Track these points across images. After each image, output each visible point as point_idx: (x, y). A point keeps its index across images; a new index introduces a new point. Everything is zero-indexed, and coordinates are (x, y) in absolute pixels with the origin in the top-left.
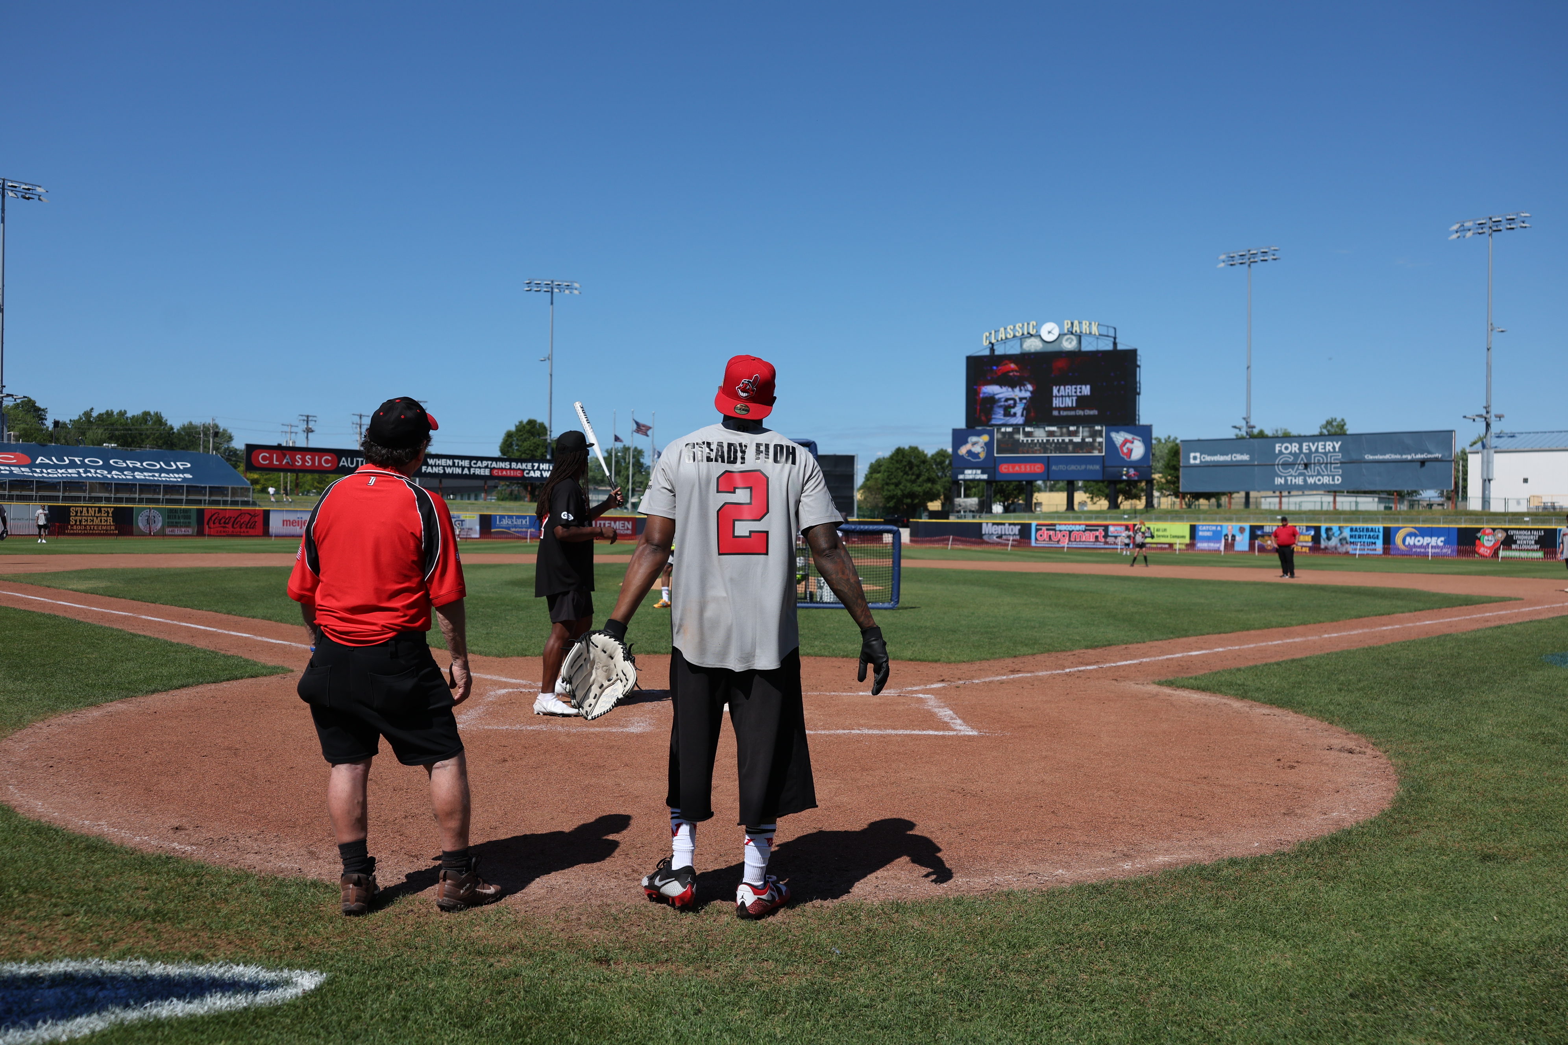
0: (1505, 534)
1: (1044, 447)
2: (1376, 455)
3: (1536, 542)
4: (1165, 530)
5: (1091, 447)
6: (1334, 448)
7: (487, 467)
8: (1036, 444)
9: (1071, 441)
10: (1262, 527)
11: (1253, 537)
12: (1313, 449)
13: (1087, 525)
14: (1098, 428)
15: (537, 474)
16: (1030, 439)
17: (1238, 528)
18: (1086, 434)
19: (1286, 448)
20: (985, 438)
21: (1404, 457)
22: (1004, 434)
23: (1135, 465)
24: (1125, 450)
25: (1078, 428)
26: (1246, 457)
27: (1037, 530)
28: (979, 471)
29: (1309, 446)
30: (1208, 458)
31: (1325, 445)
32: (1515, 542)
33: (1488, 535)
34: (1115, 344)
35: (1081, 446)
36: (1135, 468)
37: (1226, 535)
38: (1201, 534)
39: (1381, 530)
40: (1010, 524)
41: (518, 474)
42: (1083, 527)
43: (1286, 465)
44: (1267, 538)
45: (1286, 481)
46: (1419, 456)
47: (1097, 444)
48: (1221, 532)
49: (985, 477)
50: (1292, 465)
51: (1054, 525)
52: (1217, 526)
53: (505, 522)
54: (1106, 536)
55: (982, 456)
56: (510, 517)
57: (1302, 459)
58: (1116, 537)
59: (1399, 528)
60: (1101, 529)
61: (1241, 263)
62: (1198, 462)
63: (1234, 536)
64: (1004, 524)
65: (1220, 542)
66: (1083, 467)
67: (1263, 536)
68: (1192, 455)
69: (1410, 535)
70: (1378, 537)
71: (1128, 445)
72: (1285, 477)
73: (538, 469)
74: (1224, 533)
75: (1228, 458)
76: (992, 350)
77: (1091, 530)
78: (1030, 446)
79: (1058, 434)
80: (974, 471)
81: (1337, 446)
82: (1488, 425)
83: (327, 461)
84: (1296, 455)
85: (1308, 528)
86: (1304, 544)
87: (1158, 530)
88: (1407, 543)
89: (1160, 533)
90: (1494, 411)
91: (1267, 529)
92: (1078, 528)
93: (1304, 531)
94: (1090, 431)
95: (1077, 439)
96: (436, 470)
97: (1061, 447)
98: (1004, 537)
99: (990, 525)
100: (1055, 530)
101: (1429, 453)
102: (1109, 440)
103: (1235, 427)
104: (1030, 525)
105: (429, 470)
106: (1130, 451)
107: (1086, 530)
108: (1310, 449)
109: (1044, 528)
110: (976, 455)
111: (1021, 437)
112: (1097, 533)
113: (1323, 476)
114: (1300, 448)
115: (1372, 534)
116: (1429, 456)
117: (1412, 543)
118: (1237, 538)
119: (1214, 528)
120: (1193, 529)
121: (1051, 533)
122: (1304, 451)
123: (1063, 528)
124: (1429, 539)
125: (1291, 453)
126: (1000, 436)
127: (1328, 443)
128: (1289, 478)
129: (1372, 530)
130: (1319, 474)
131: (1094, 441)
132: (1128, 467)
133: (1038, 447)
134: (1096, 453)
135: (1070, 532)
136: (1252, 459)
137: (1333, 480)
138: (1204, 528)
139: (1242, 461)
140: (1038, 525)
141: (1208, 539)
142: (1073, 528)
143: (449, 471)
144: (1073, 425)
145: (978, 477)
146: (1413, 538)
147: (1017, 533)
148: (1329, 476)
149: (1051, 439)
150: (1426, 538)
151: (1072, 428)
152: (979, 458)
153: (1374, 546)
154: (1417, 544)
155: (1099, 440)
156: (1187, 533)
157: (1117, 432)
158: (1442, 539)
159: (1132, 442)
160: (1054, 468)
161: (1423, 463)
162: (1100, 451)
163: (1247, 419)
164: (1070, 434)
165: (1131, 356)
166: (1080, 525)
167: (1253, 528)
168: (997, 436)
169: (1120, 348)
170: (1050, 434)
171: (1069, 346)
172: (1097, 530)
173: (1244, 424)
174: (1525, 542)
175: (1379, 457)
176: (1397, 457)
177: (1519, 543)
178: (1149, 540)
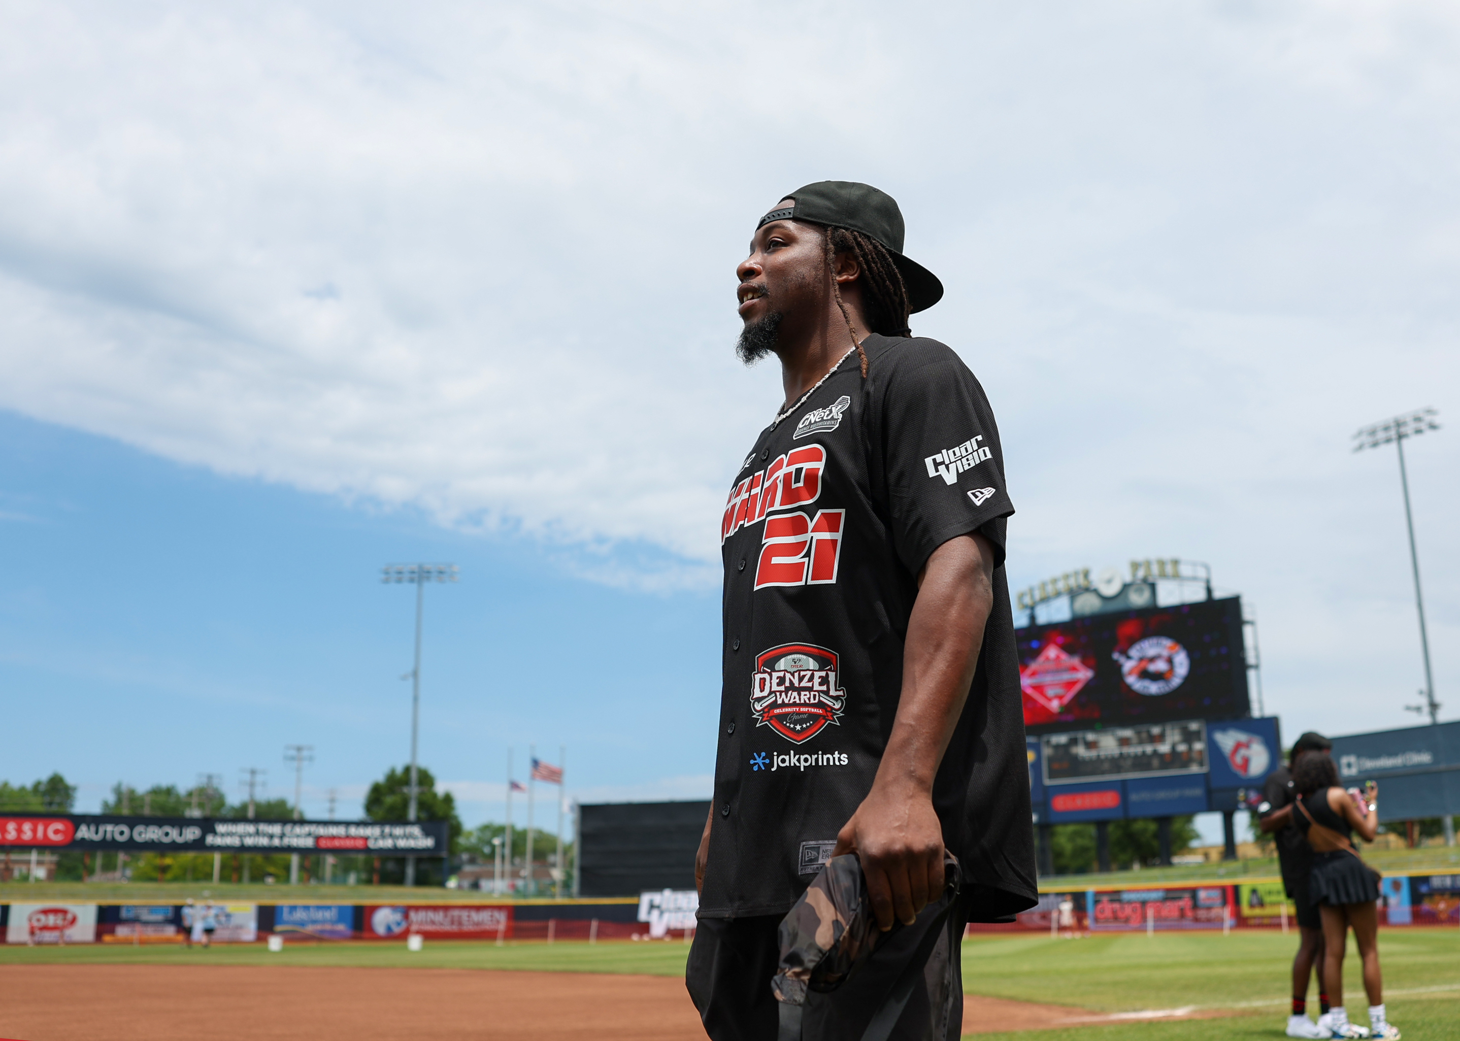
1: (1116, 764)
5: (1186, 760)
7: (309, 835)
8: (1103, 760)
9: (1155, 753)
10: (1428, 880)
11: (1416, 898)
13: (1168, 890)
14: (1194, 726)
15: (388, 843)
16: (1093, 753)
17: (1392, 883)
18: (1177, 737)
20: (1028, 756)
22: (1057, 747)
23: (1255, 784)
24: (1239, 760)
25: (1164, 730)
27: (1094, 901)
30: (1370, 764)
34: (1209, 591)
35: (1174, 760)
40: (1057, 894)
41: (359, 844)
42: (1160, 895)
44: (1437, 898)
47: (1195, 754)
51: (1118, 892)
53: (300, 915)
54: (1195, 906)
56: (306, 908)
58: (1209, 908)
60: (1187, 895)
61: (1386, 440)
62: (1352, 771)
63: (1386, 898)
66: (1177, 792)
67: (1430, 895)
68: (1345, 759)
71: (1243, 752)
73: (391, 835)
75: (1402, 761)
76: (1032, 618)
77: (1172, 898)
78: (1095, 766)
79: (1136, 740)
83: (56, 832)
89: (1273, 899)
92: (1153, 895)
94: (1182, 734)
95: (1164, 748)
96: (228, 841)
97: (1142, 762)
102: (1214, 748)
103: (1408, 708)
104: (1083, 893)
105: (219, 841)
106: (1246, 761)
107: (1165, 898)
109: (1105, 899)
111: (1081, 751)
112: (1181, 903)
118: (1393, 901)
121: (1116, 906)
123: (1133, 897)
126: (1050, 751)
131: (1190, 749)
132: (1246, 789)
133: (1107, 765)
134: (1195, 769)
135: (1142, 902)
136: (1436, 761)
139: (1420, 765)
140: (1095, 893)
142: (1145, 895)
143: (249, 841)
144: (1156, 725)
149: (1125, 749)
151: (1156, 730)
155: (1197, 745)
157: (1224, 729)
159: (1249, 747)
160: (1133, 796)
162: (1201, 764)
163: (1430, 694)
164: (1153, 739)
165: (1232, 605)
166: (1157, 890)
167: (1416, 882)
168: (1047, 752)
169: (1218, 594)
170: (1124, 742)
171: (1138, 599)
172: (1179, 898)
173: (1423, 701)
178: (1258, 911)
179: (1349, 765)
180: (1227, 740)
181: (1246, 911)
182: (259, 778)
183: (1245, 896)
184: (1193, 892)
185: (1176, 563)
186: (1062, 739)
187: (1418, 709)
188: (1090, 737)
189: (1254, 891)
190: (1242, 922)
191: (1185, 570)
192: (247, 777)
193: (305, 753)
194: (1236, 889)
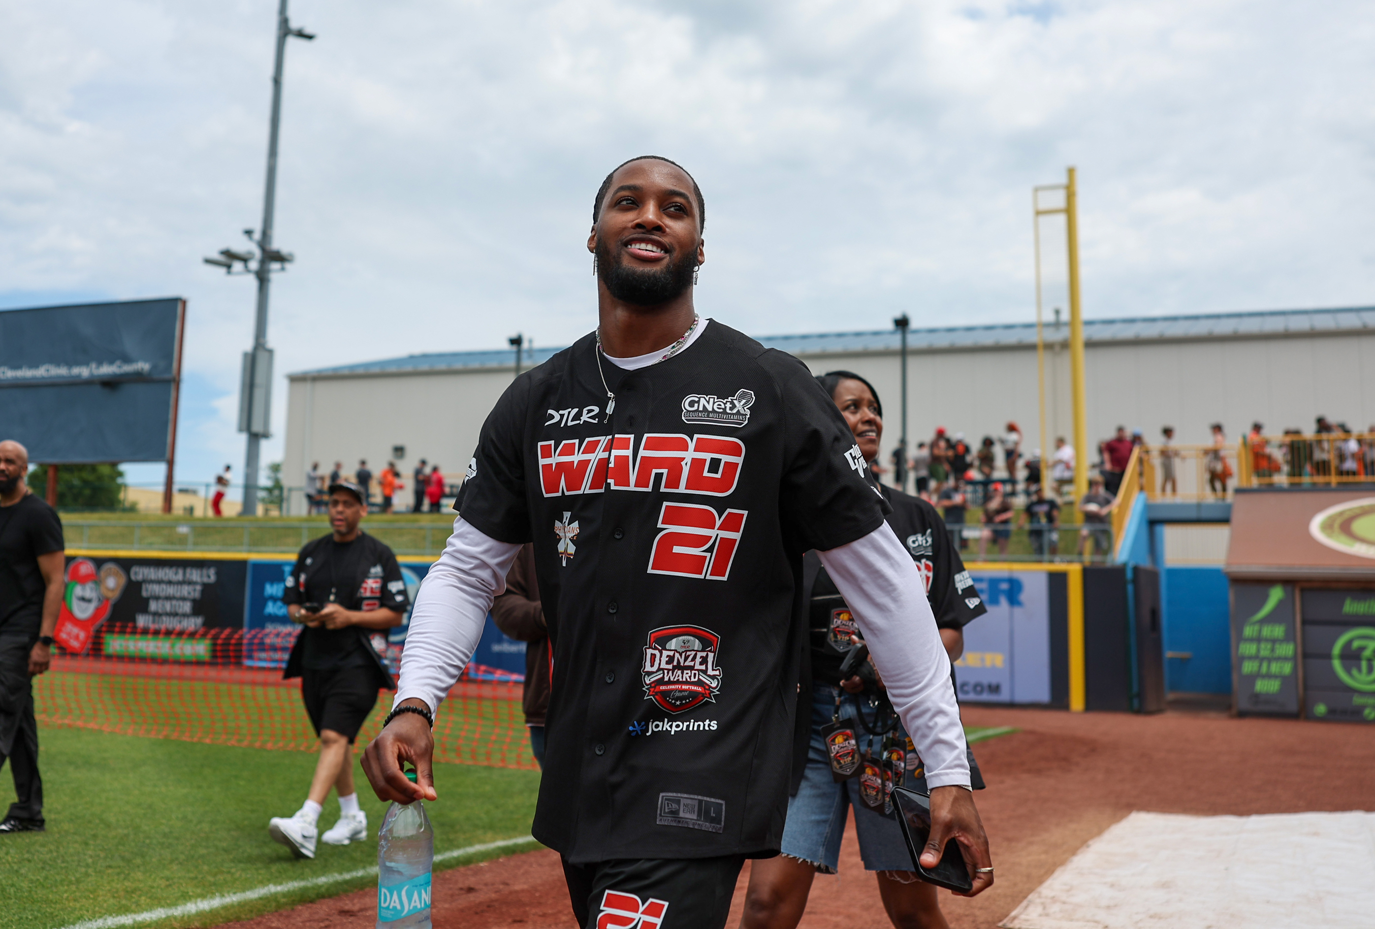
0: (123, 580)
2: (20, 366)
3: (198, 608)
21: (76, 371)
32: (146, 606)
46: (107, 370)
101: (127, 360)
116: (128, 368)
161: (111, 384)
174: (168, 606)
175: (26, 373)
176: (62, 371)
177: (153, 606)
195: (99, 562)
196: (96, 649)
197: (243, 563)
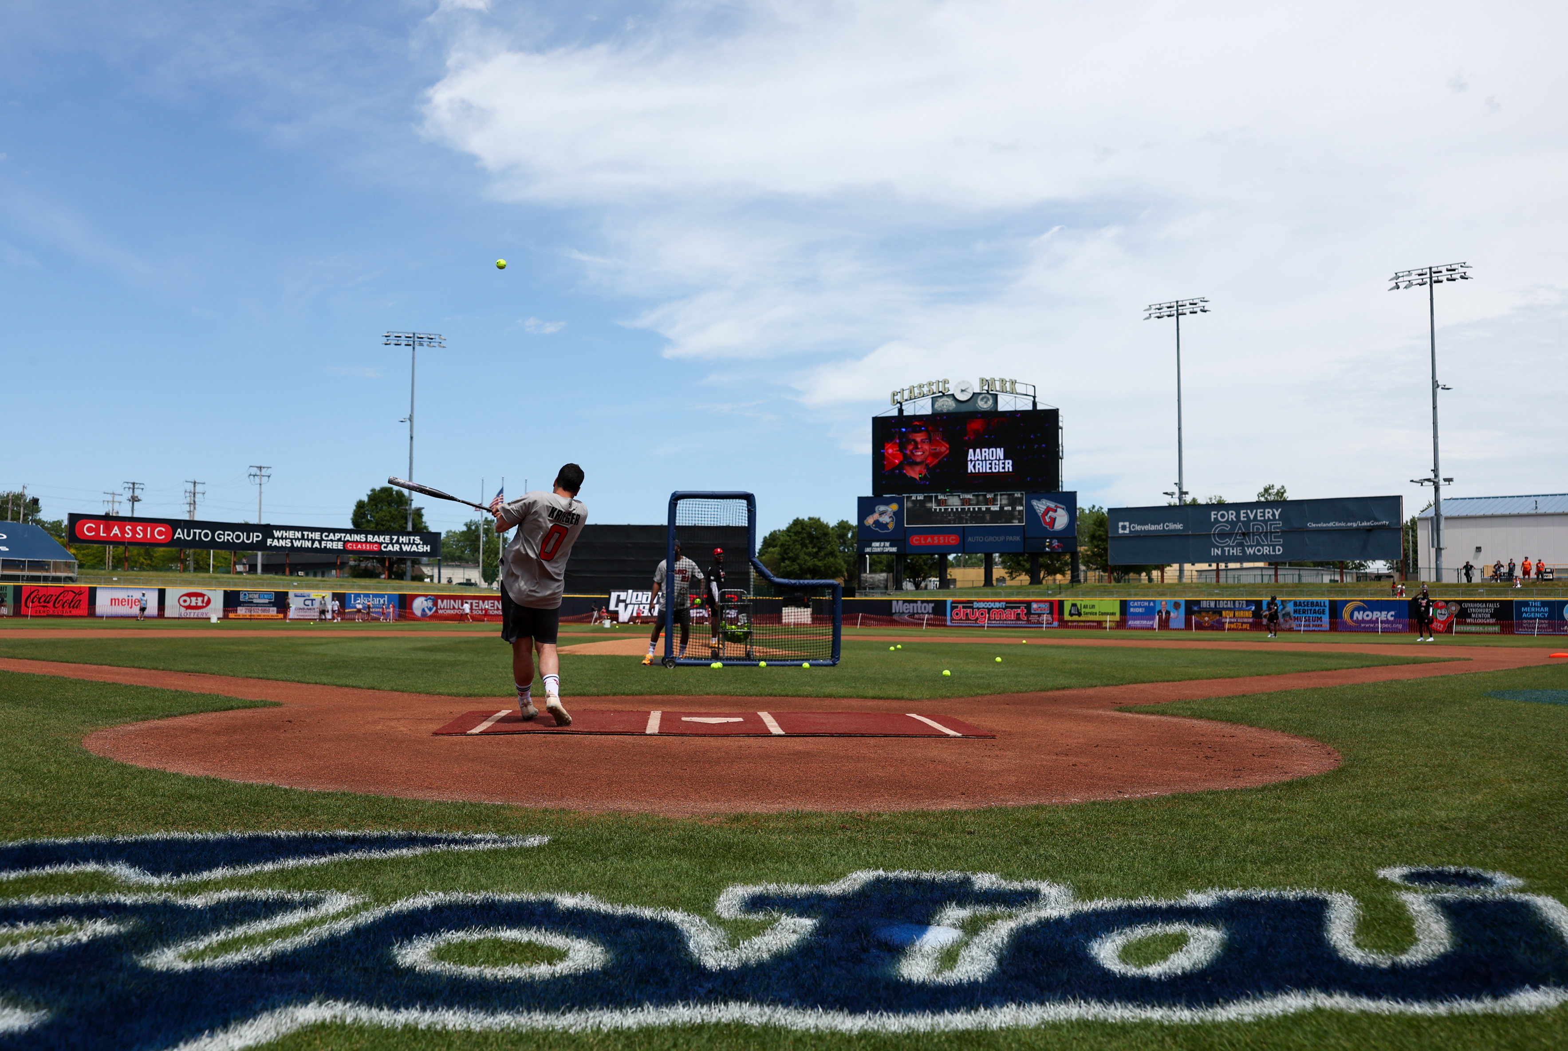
0: (1459, 607)
1: (959, 516)
2: (1320, 523)
3: (1492, 616)
4: (1093, 606)
5: (1010, 517)
6: (1274, 515)
8: (950, 513)
9: (988, 509)
10: (1199, 602)
11: (1189, 612)
12: (1252, 517)
13: (1007, 602)
14: (1018, 495)
16: (943, 508)
17: (1172, 603)
18: (1004, 502)
19: (1223, 516)
20: (894, 507)
21: (1349, 524)
22: (915, 502)
23: (1059, 535)
24: (1048, 520)
25: (996, 495)
26: (1179, 526)
27: (953, 608)
28: (888, 544)
29: (1247, 513)
30: (1138, 528)
31: (1264, 512)
32: (1469, 616)
33: (1441, 608)
34: (1034, 403)
35: (1000, 515)
36: (1059, 540)
37: (1160, 612)
38: (1132, 610)
39: (1327, 604)
40: (923, 602)
41: (375, 547)
42: (1003, 604)
43: (1223, 535)
44: (1205, 614)
45: (1223, 551)
46: (1365, 524)
47: (1017, 513)
48: (1154, 607)
49: (894, 549)
50: (1229, 535)
51: (972, 602)
52: (1149, 601)
54: (1029, 613)
55: (891, 526)
57: (1240, 527)
58: (1039, 615)
59: (1347, 602)
60: (1023, 606)
61: (1169, 316)
62: (1127, 531)
63: (1168, 613)
64: (916, 602)
65: (1153, 619)
66: (1002, 538)
67: (1199, 612)
68: (1121, 524)
69: (1358, 609)
70: (1323, 612)
71: (1051, 514)
72: (1222, 548)
74: (1157, 609)
75: (1160, 527)
76: (901, 411)
77: (1012, 608)
78: (943, 517)
79: (974, 502)
80: (882, 544)
81: (1277, 513)
82: (1437, 489)
83: (161, 533)
84: (1232, 523)
85: (1249, 603)
86: (1245, 620)
87: (1086, 607)
88: (1355, 618)
89: (1088, 610)
90: (1442, 475)
91: (1204, 605)
92: (997, 605)
93: (1244, 606)
94: (1008, 499)
95: (995, 508)
97: (977, 516)
98: (916, 616)
99: (900, 603)
100: (972, 607)
101: (1376, 520)
102: (1031, 509)
103: (1166, 494)
104: (945, 601)
106: (1053, 520)
107: (1006, 607)
108: (1248, 516)
109: (960, 606)
110: (885, 526)
111: (934, 506)
112: (1019, 611)
113: (1263, 546)
114: (1238, 516)
115: (1317, 608)
116: (1376, 523)
117: (1360, 618)
118: (1172, 615)
119: (1146, 604)
120: (1124, 605)
121: (969, 611)
122: (1242, 519)
123: (982, 605)
124: (1379, 613)
125: (1227, 521)
126: (910, 505)
127: (1267, 511)
128: (1227, 549)
129: (1318, 604)
130: (1258, 544)
131: (1014, 509)
132: (1051, 539)
133: (952, 517)
134: (1016, 523)
135: (989, 610)
136: (1185, 528)
137: (1274, 550)
138: (1136, 604)
139: (1175, 530)
140: (953, 602)
141: (1139, 616)
142: (992, 605)
144: (990, 492)
145: (886, 550)
146: (1361, 613)
147: (931, 611)
148: (1269, 546)
149: (966, 507)
150: (1375, 613)
151: (989, 496)
152: (888, 529)
153: (1319, 622)
154: (1366, 618)
155: (1019, 508)
156: (1117, 610)
157: (1039, 499)
158: (1393, 613)
159: (1056, 511)
160: (970, 539)
161: (1369, 530)
162: (1021, 521)
163: (1179, 485)
164: (987, 502)
165: (1052, 416)
166: (1000, 601)
167: (1188, 603)
168: (907, 504)
169: (1040, 407)
170: (965, 502)
171: (984, 405)
172: (1019, 607)
173: (1176, 490)
174: (1480, 616)
175: (1322, 525)
176: (1343, 524)
177: (1473, 616)
178: (1076, 618)
179: (1124, 528)
180: (1040, 506)
181: (1067, 617)
182: (199, 488)
183: (1067, 607)
184: (1028, 604)
185: (1013, 383)
186: (920, 497)
187: (1172, 494)
188: (940, 497)
189: (1074, 605)
190: (1064, 624)
191: (1020, 388)
192: (190, 487)
193: (264, 471)
194: (1061, 603)
195: (1447, 602)
196: (1449, 630)
197: (1512, 601)
